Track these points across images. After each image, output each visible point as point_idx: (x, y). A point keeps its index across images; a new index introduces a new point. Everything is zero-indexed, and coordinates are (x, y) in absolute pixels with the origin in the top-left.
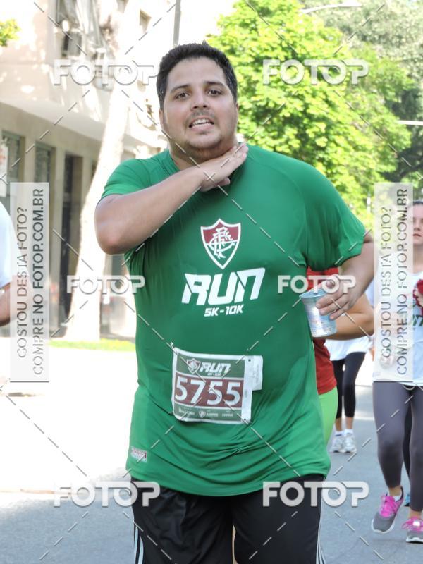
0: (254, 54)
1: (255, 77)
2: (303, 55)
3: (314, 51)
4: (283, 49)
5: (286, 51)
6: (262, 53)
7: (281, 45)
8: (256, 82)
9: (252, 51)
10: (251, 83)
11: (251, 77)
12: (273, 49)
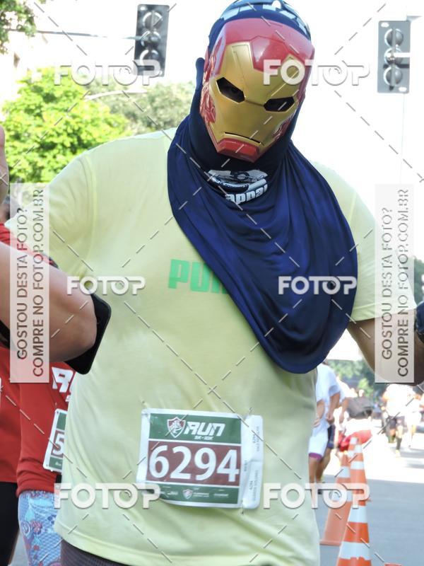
0: (39, 140)
1: (41, 163)
2: (88, 141)
3: (100, 137)
4: (69, 135)
5: (72, 137)
6: (48, 138)
7: (66, 130)
8: (42, 168)
9: (38, 137)
10: (37, 169)
11: (36, 163)
12: (59, 135)
